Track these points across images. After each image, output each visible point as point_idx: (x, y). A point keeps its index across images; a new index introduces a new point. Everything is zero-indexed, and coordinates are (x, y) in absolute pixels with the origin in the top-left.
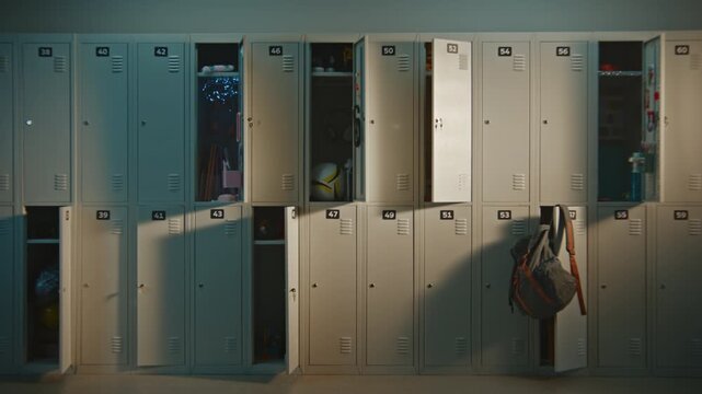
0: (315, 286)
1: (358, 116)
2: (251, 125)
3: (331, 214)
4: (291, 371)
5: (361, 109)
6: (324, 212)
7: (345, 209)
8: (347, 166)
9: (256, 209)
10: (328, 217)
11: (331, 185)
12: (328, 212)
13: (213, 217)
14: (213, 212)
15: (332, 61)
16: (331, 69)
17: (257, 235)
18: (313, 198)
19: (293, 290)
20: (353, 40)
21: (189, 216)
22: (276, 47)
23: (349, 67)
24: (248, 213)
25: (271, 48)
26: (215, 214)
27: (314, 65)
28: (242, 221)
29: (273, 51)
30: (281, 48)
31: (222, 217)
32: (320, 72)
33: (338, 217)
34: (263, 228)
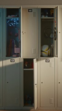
0: (42, 83)
1: (55, 31)
2: (23, 34)
3: (47, 61)
4: (35, 109)
5: (56, 29)
6: (45, 60)
7: (51, 59)
8: (52, 46)
9: (24, 59)
10: (46, 62)
11: (47, 52)
12: (46, 60)
13: (11, 62)
14: (11, 60)
15: (47, 14)
16: (47, 16)
17: (25, 67)
18: (42, 56)
19: (36, 84)
20: (54, 7)
21: (4, 61)
22: (30, 10)
23: (53, 16)
24: (22, 61)
25: (29, 10)
26: (12, 61)
27: (42, 15)
28: (20, 63)
29: (29, 11)
30: (32, 10)
31: (14, 62)
32: (43, 17)
33: (49, 62)
34: (26, 65)
